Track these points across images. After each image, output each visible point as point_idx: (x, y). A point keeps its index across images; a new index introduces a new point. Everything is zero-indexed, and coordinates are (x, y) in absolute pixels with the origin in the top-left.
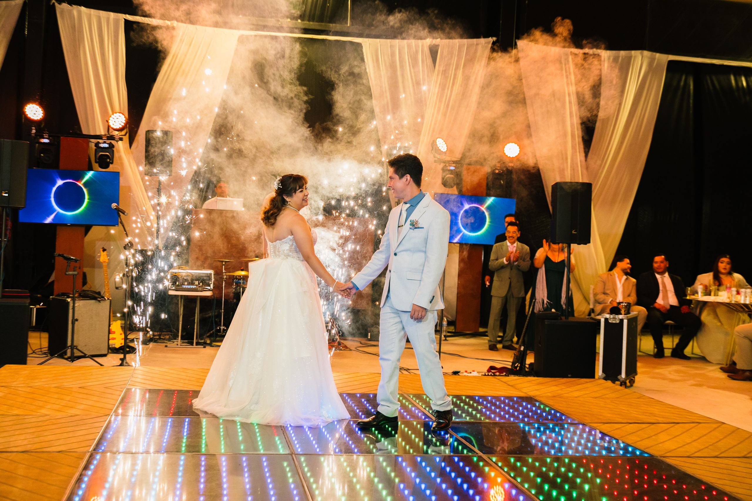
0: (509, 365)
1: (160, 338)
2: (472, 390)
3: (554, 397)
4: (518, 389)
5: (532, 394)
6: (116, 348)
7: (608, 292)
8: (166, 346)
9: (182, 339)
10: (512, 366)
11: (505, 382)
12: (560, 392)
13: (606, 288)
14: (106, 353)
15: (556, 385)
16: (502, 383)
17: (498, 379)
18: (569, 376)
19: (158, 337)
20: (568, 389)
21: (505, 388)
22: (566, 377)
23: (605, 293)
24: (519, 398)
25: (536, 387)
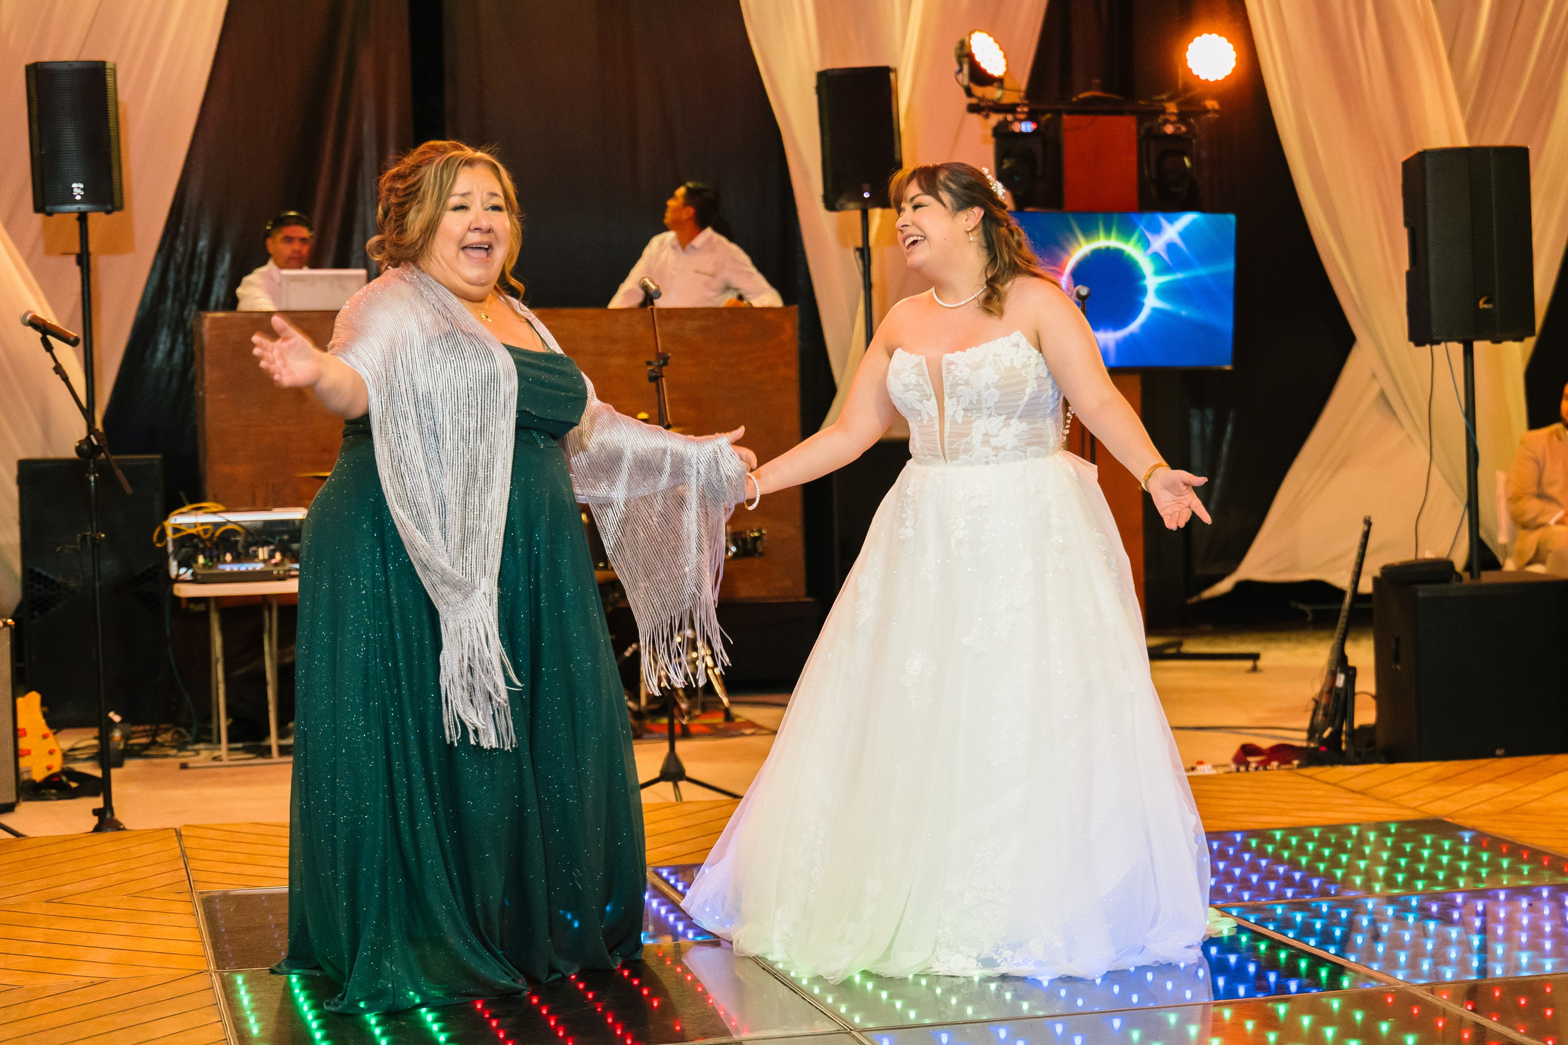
0: (1300, 739)
1: (154, 743)
2: (1249, 814)
3: (1505, 812)
4: (1386, 800)
5: (1437, 809)
6: (34, 782)
7: (1552, 491)
8: (184, 766)
9: (231, 740)
10: (1310, 738)
11: (1335, 785)
12: (1511, 797)
13: (1546, 477)
14: (11, 798)
15: (1490, 781)
16: (1327, 787)
17: (1310, 777)
18: (1498, 752)
19: (144, 740)
20: (1532, 788)
21: (1347, 801)
22: (1489, 754)
23: (1542, 496)
24: (1404, 824)
25: (1435, 790)
